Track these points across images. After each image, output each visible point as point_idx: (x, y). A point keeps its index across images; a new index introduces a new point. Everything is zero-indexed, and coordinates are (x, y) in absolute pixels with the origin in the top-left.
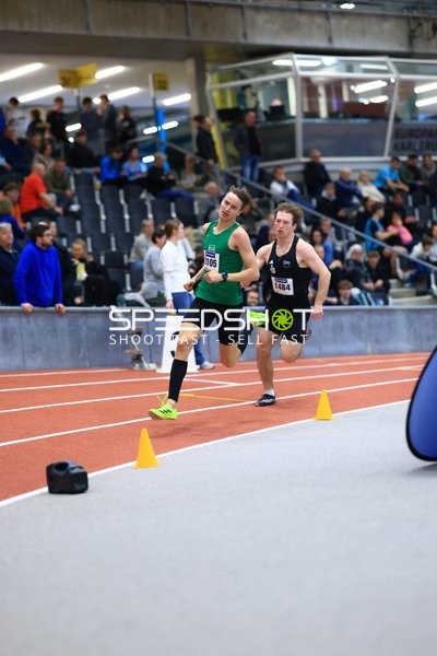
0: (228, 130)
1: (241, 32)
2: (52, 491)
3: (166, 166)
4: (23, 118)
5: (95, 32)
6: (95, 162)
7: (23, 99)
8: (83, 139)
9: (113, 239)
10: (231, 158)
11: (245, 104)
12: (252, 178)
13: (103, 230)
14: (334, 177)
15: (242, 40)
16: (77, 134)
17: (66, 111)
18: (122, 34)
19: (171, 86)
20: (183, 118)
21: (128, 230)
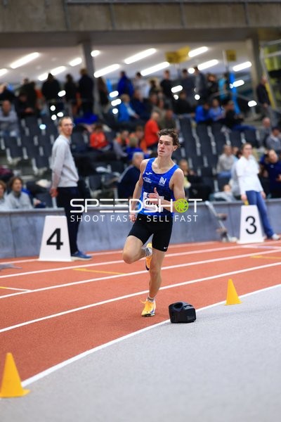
0: (276, 84)
2: (173, 322)
4: (144, 85)
5: (188, 26)
7: (144, 73)
8: (184, 96)
9: (205, 159)
10: (279, 102)
18: (205, 26)
19: (238, 58)
20: (247, 78)
21: (214, 152)
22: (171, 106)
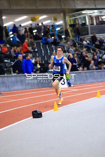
0: (72, 29)
1: (74, 6)
2: (33, 117)
3: (58, 39)
4: (23, 29)
5: (39, 8)
6: (41, 39)
7: (22, 25)
8: (37, 34)
9: (46, 57)
10: (73, 36)
11: (76, 23)
12: (78, 40)
13: (43, 55)
14: (98, 39)
15: (74, 8)
16: (36, 33)
17: (33, 27)
18: (45, 8)
19: (58, 19)
20: (61, 27)
21: (49, 54)
22: (32, 37)
